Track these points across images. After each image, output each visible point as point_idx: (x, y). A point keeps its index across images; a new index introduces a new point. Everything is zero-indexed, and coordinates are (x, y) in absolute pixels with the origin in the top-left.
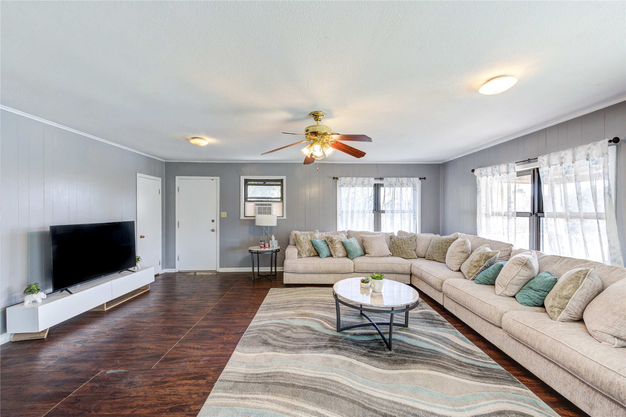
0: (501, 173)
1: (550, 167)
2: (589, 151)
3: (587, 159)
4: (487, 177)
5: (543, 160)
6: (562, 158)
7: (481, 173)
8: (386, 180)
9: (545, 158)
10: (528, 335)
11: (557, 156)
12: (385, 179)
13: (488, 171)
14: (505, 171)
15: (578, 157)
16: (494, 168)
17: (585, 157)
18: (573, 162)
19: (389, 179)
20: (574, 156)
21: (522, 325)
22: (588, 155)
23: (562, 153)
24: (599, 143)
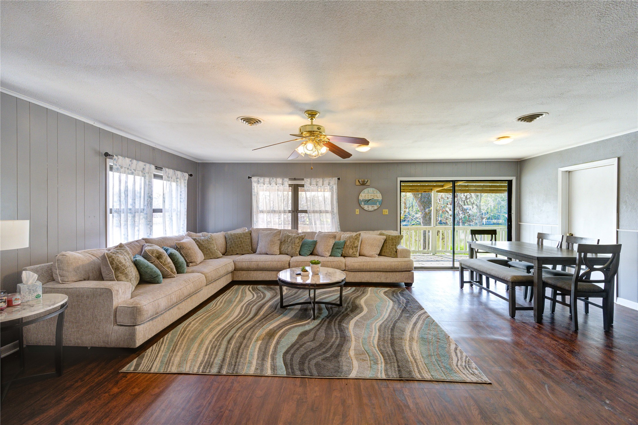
0: (278, 183)
1: (311, 185)
2: (330, 181)
3: (329, 185)
4: (264, 185)
5: (308, 181)
6: (317, 182)
7: (259, 181)
8: (165, 171)
9: (309, 180)
10: (363, 265)
11: (315, 181)
12: (164, 169)
13: (266, 180)
14: (281, 183)
15: (325, 183)
16: (271, 179)
17: (328, 183)
18: (323, 185)
19: (167, 169)
20: (323, 182)
21: (358, 263)
22: (329, 183)
23: (318, 180)
24: (334, 179)
